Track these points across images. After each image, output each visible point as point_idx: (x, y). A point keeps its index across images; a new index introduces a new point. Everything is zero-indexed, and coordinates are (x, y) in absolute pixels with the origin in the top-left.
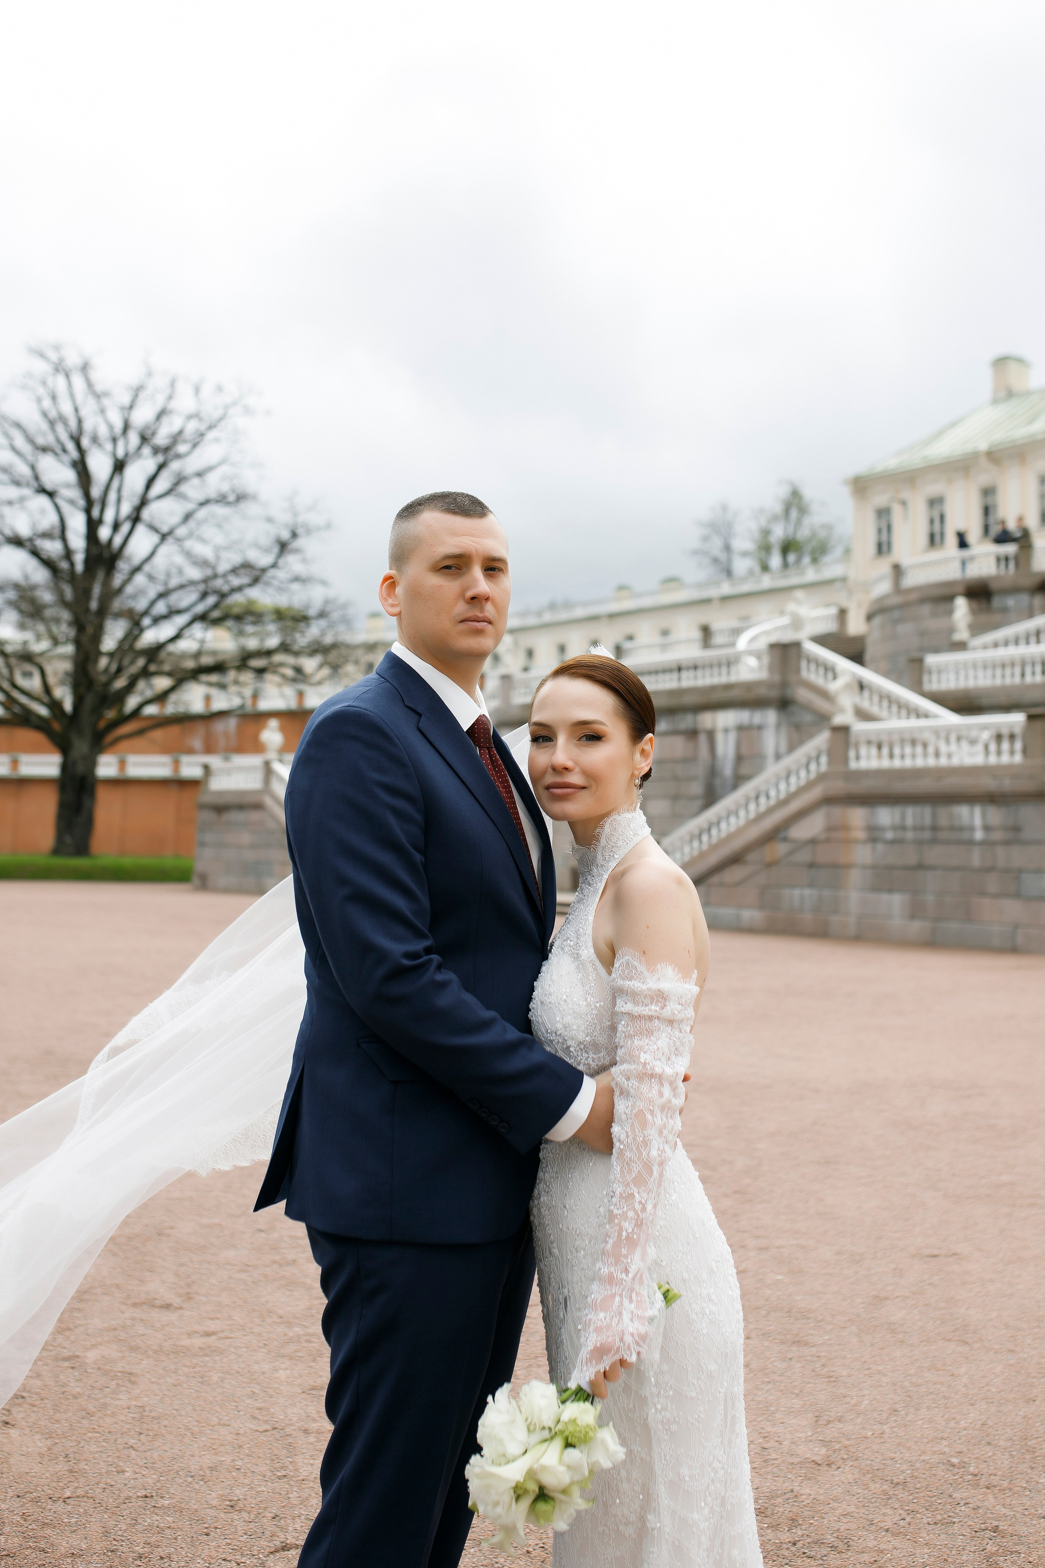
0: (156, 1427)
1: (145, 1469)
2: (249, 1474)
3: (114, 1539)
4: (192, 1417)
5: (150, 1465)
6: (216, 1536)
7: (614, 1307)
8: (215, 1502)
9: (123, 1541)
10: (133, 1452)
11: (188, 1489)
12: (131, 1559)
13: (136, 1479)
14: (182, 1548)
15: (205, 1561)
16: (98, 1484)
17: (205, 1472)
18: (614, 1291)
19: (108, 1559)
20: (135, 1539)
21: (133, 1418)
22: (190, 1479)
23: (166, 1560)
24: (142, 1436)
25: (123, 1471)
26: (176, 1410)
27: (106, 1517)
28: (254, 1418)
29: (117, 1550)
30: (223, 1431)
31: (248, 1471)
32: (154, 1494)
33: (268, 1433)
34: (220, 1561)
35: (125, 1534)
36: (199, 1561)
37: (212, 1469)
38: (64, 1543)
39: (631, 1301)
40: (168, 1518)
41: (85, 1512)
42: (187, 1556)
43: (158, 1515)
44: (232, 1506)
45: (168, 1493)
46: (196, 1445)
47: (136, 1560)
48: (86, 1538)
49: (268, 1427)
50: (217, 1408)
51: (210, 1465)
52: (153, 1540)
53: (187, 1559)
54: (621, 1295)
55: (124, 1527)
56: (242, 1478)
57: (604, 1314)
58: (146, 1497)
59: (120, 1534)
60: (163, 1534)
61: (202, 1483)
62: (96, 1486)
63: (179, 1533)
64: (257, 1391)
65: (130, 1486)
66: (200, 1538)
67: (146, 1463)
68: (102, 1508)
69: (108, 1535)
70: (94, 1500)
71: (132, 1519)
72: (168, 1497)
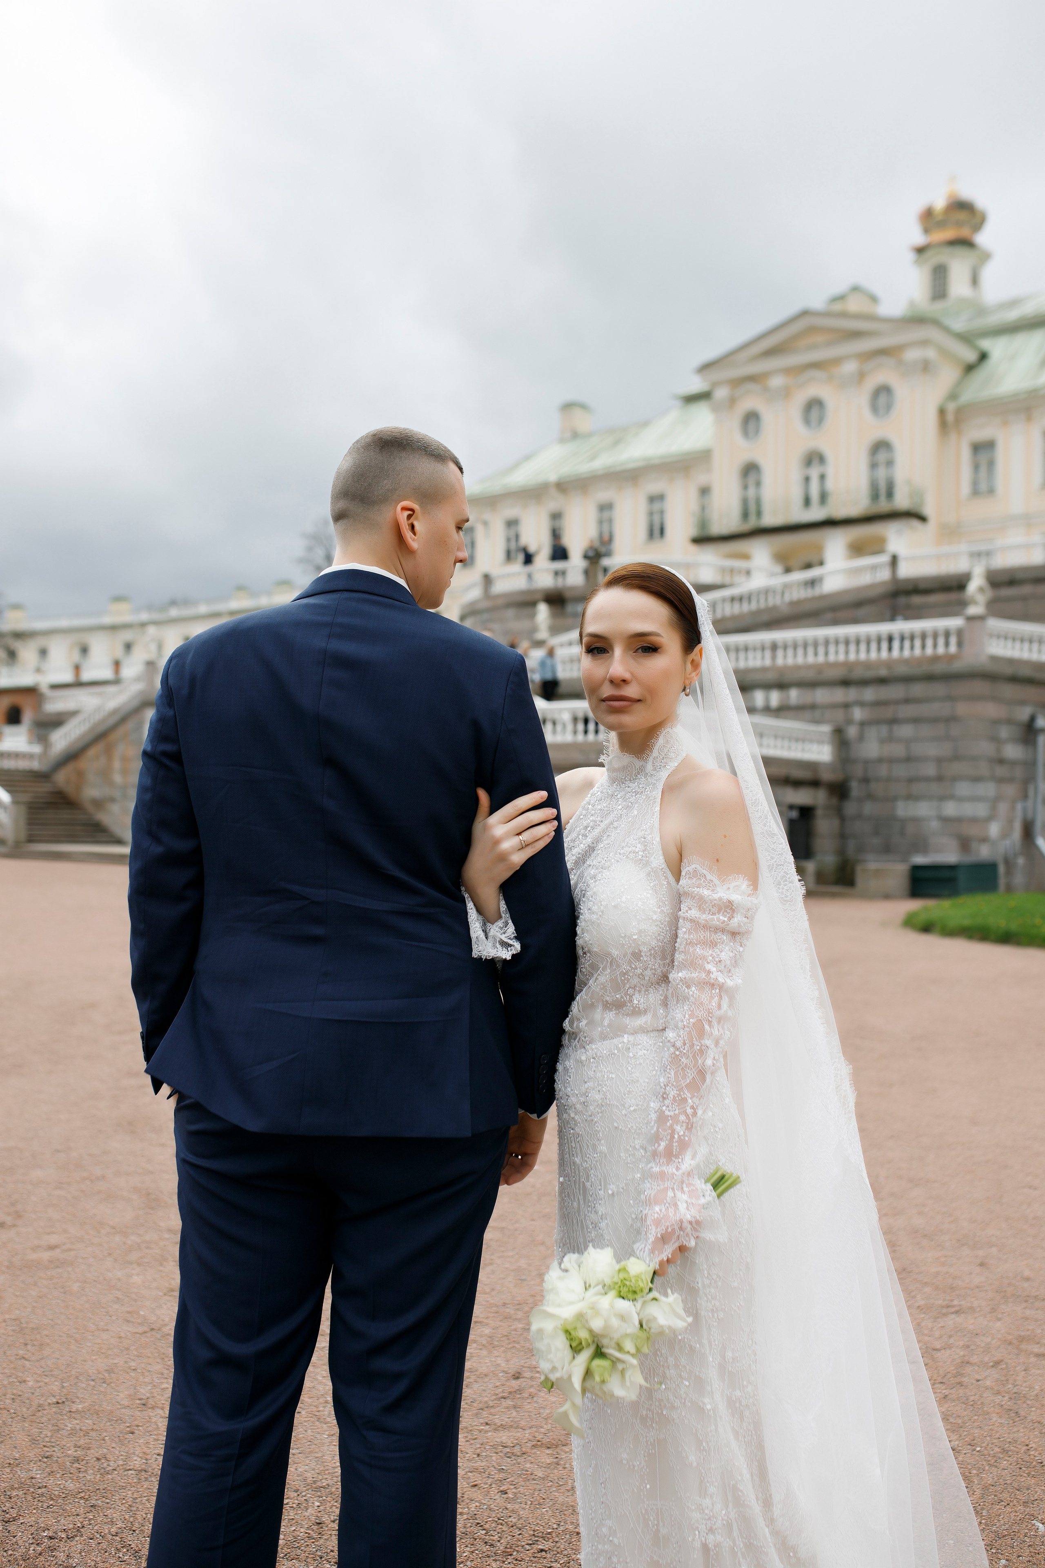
0: (38, 1337)
1: (46, 1377)
2: (147, 1374)
3: (44, 1446)
4: (70, 1325)
5: (48, 1373)
6: (141, 1433)
7: (669, 1199)
8: (126, 1402)
9: (53, 1447)
10: (27, 1363)
11: (95, 1392)
12: (68, 1463)
13: (40, 1387)
14: (113, 1448)
15: (140, 1457)
16: (5, 1396)
17: (104, 1376)
18: (666, 1186)
19: (45, 1465)
20: (65, 1443)
21: (13, 1330)
22: (92, 1383)
23: (103, 1461)
24: (29, 1347)
25: (25, 1381)
26: (52, 1320)
27: (26, 1425)
28: (128, 1321)
29: (52, 1456)
30: (105, 1336)
31: (144, 1371)
32: (64, 1400)
33: (148, 1335)
34: (155, 1456)
35: (53, 1440)
36: (135, 1458)
37: (110, 1371)
39: (684, 1193)
40: (87, 1421)
42: (122, 1455)
43: (76, 1419)
44: (144, 1405)
45: (78, 1397)
46: (84, 1351)
47: (73, 1463)
48: (15, 1447)
49: (145, 1328)
50: (90, 1315)
51: (106, 1368)
52: (82, 1442)
53: (122, 1457)
55: (49, 1434)
56: (141, 1378)
57: (659, 1207)
58: (58, 1403)
59: (48, 1441)
60: (89, 1436)
61: (105, 1385)
62: (3, 1397)
63: (105, 1434)
64: (121, 1297)
65: (37, 1394)
66: (127, 1436)
67: (43, 1372)
68: (19, 1417)
69: (37, 1442)
70: (8, 1411)
71: (53, 1425)
72: (79, 1401)
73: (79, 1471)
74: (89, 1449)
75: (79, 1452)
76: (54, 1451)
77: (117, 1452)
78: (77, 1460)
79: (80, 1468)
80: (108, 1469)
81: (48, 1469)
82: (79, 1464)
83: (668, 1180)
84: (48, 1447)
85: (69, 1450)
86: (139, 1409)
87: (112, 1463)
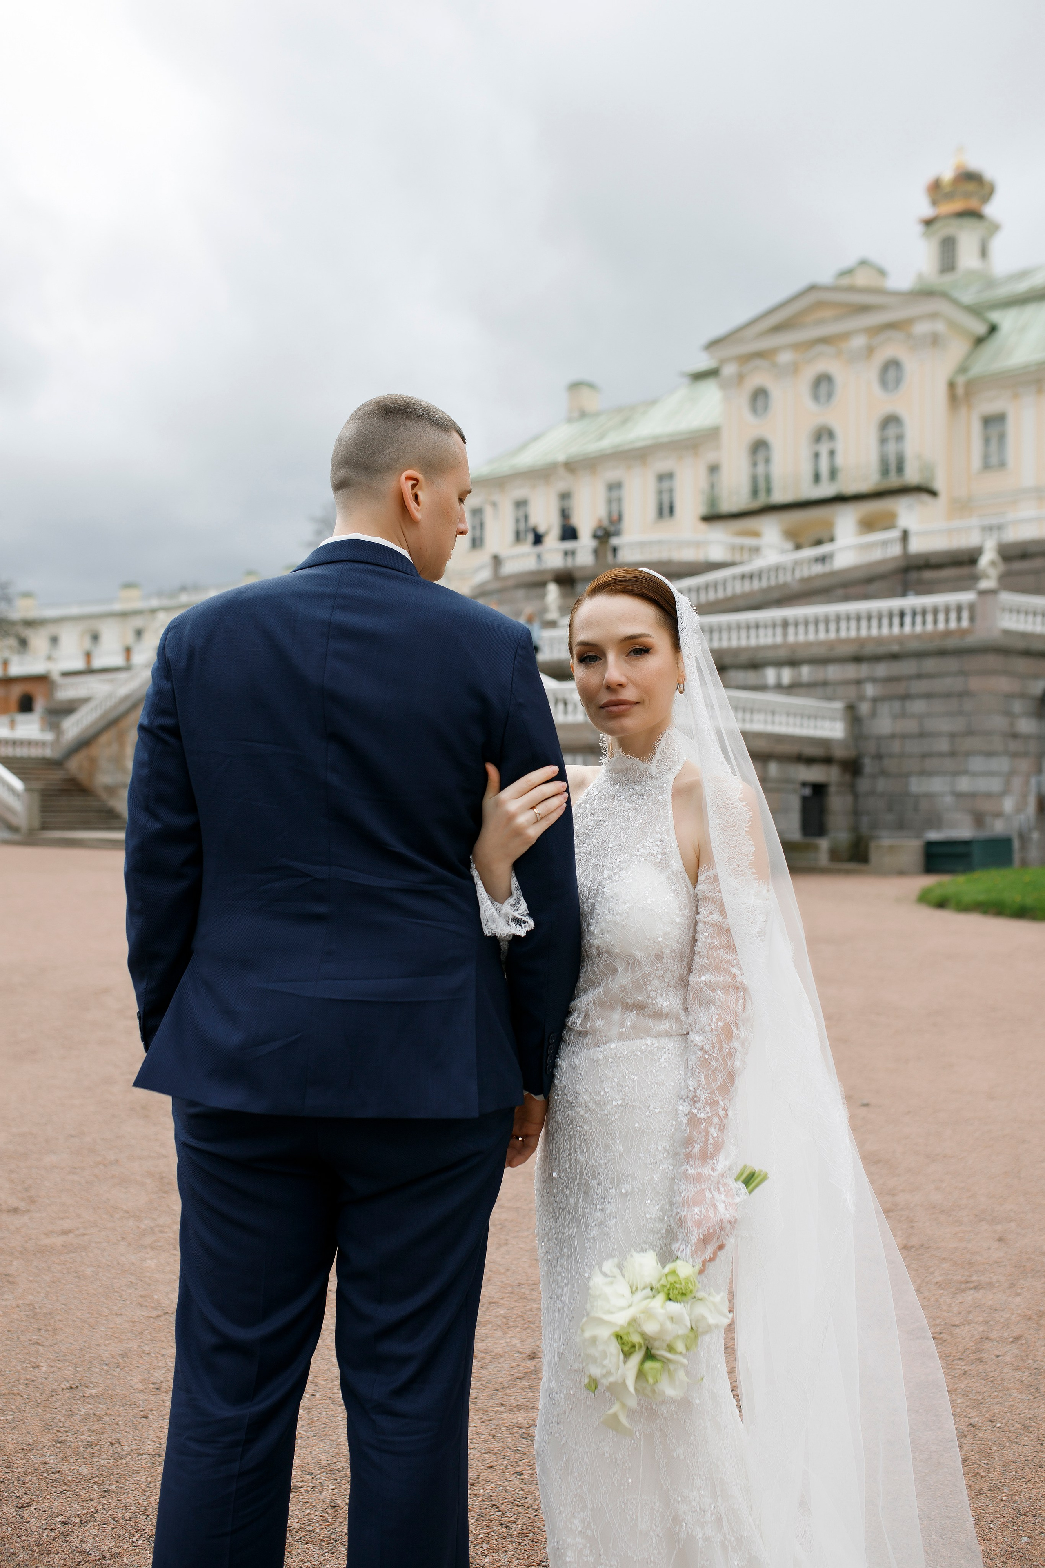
0: (52, 1322)
1: (59, 1362)
2: (160, 1358)
3: (58, 1431)
4: (83, 1310)
5: (62, 1358)
6: (155, 1418)
7: (707, 1200)
8: (139, 1387)
9: (67, 1432)
10: (40, 1348)
11: (109, 1377)
12: (82, 1448)
13: (53, 1372)
14: (127, 1432)
15: (154, 1442)
16: (19, 1381)
17: (117, 1359)
18: (703, 1187)
19: (59, 1450)
20: (78, 1428)
21: (27, 1316)
22: (106, 1368)
23: (117, 1446)
24: (42, 1332)
25: (38, 1367)
26: (65, 1305)
27: (40, 1411)
28: (142, 1305)
29: (65, 1441)
30: (118, 1320)
31: (158, 1355)
32: (78, 1385)
33: (162, 1319)
35: (66, 1425)
36: (149, 1443)
37: (124, 1355)
38: (9, 1440)
39: (720, 1193)
40: (101, 1406)
41: (18, 1409)
42: (136, 1440)
43: (90, 1404)
44: (158, 1389)
45: (91, 1382)
46: (97, 1336)
47: (87, 1448)
48: (29, 1433)
49: (159, 1312)
50: (103, 1299)
51: (120, 1352)
52: (95, 1427)
53: (136, 1442)
54: (710, 1190)
55: (63, 1419)
56: (155, 1361)
57: (698, 1208)
58: (71, 1388)
59: (61, 1426)
60: (102, 1421)
61: (118, 1370)
62: (17, 1382)
63: (118, 1419)
64: (134, 1281)
65: (51, 1379)
66: (140, 1421)
67: (57, 1357)
68: (32, 1403)
69: (50, 1428)
70: (22, 1396)
71: (67, 1410)
72: (92, 1386)
73: (93, 1456)
74: (102, 1433)
75: (92, 1437)
76: (67, 1436)
77: (131, 1437)
78: (91, 1445)
79: (93, 1453)
80: (121, 1454)
81: (62, 1455)
82: (93, 1448)
83: (705, 1181)
84: (62, 1432)
85: (82, 1435)
86: (153, 1393)
87: (125, 1448)
